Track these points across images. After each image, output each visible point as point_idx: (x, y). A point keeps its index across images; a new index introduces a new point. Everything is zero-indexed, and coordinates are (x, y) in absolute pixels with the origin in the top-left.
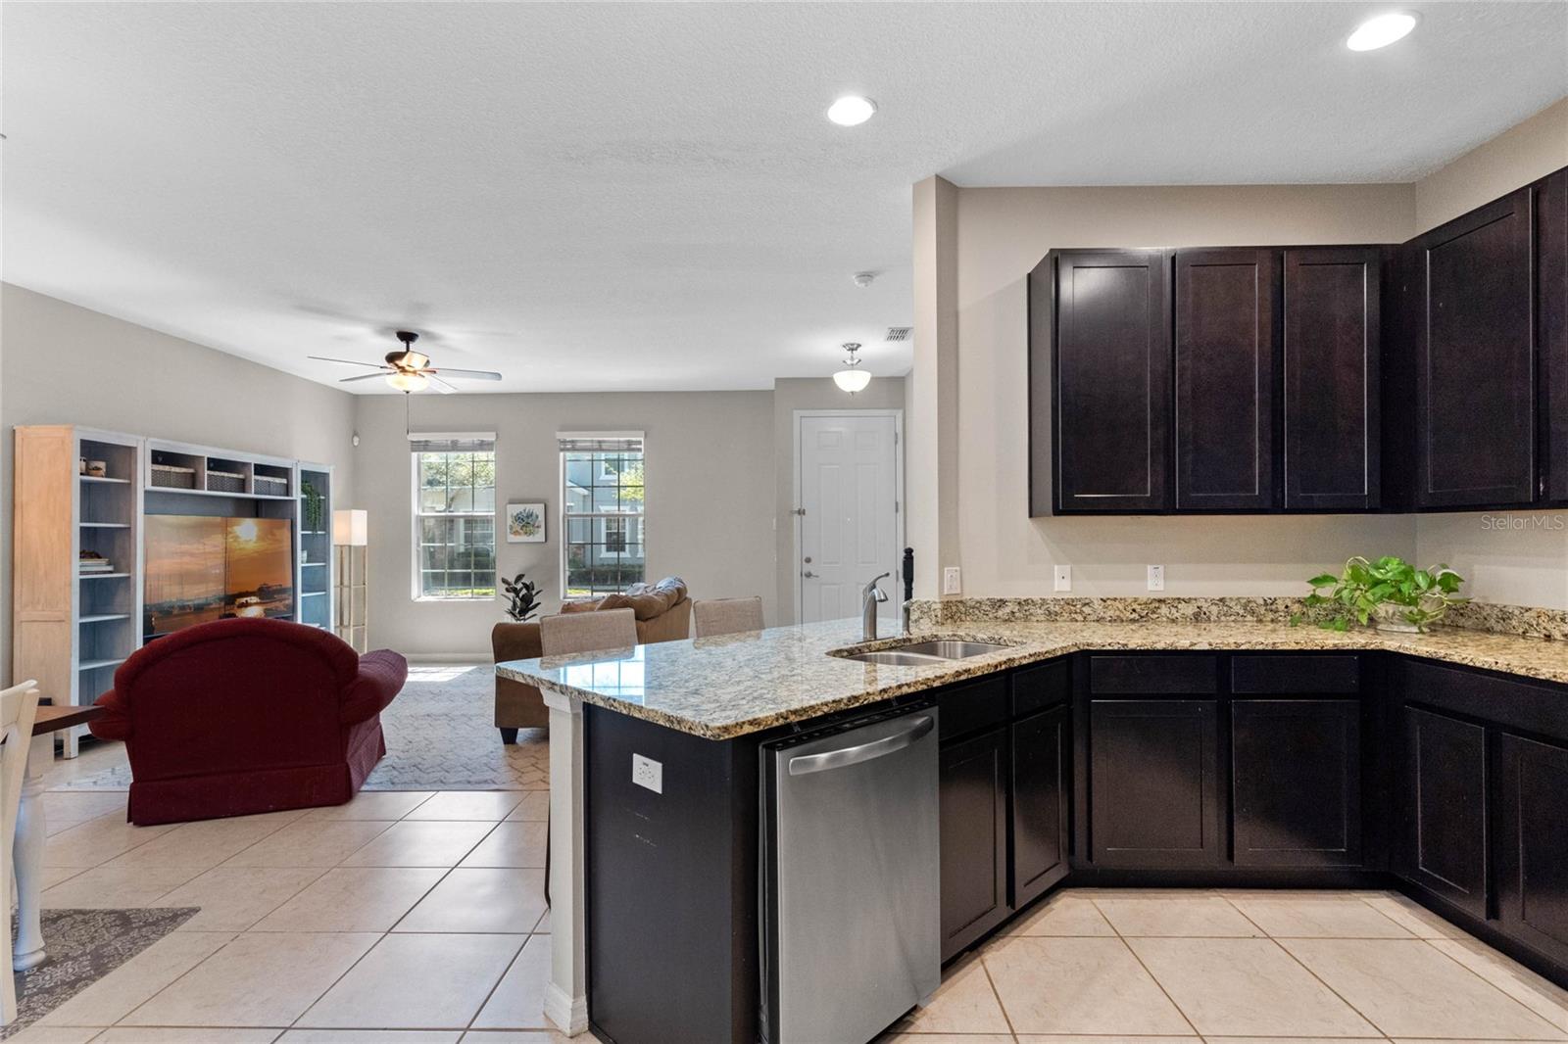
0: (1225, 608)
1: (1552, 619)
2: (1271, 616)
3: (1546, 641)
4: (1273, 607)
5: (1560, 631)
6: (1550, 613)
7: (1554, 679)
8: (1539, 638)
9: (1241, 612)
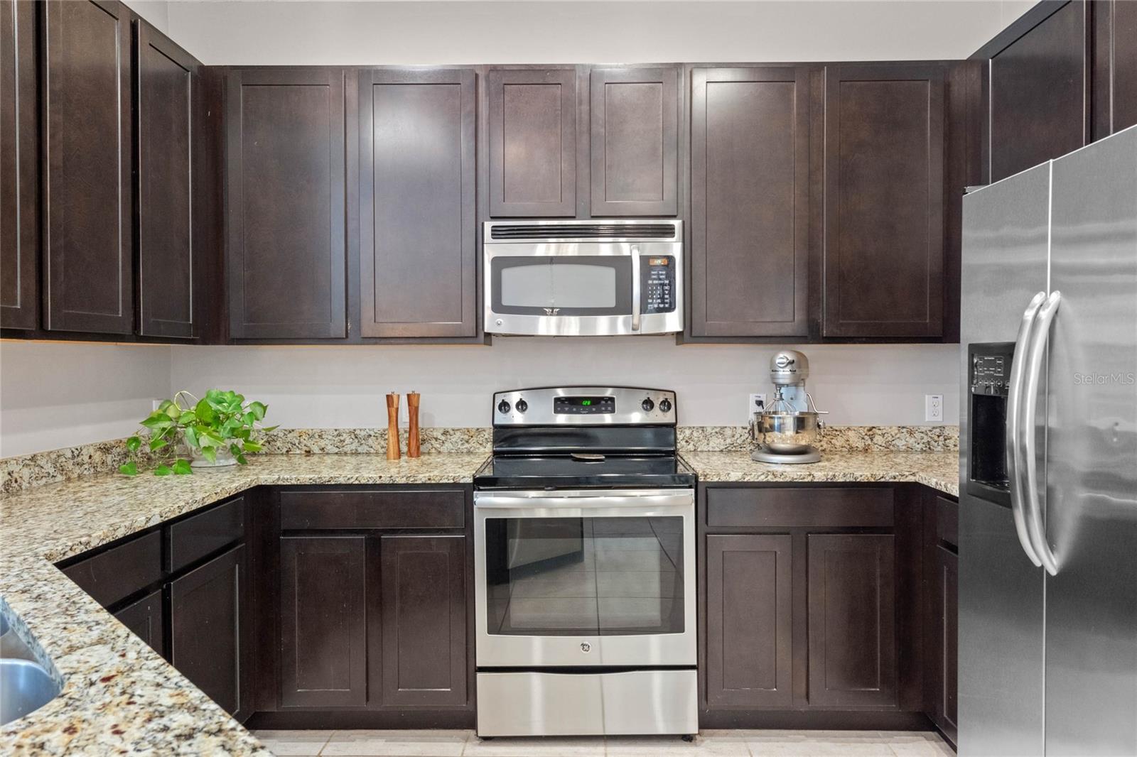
0: (37, 469)
1: (312, 437)
2: (77, 471)
3: (307, 456)
4: (79, 459)
5: (318, 446)
6: (310, 432)
7: (429, 482)
8: (301, 454)
9: (52, 471)
